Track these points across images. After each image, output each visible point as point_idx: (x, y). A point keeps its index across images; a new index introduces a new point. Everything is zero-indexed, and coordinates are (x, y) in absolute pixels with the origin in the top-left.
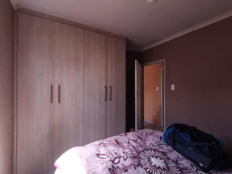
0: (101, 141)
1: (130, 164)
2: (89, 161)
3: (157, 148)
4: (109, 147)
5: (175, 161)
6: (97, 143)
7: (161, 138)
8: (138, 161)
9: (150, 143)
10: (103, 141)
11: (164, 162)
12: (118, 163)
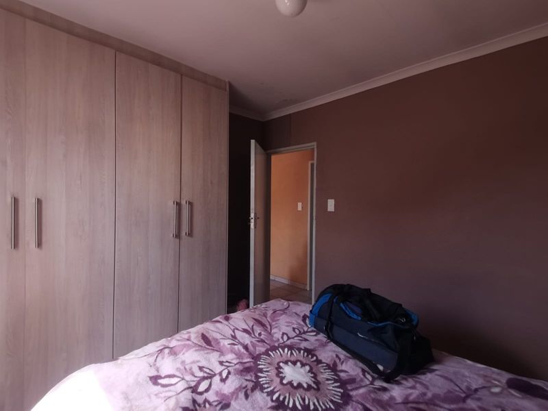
0: (163, 342)
1: (237, 389)
2: (131, 397)
3: (296, 342)
4: (184, 354)
5: (331, 366)
6: (152, 347)
7: (304, 318)
8: (253, 379)
9: (281, 333)
10: (170, 341)
11: (309, 372)
12: (207, 390)
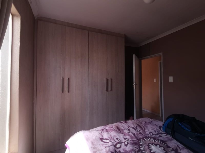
0: (103, 127)
1: (131, 150)
2: (94, 144)
3: (156, 137)
4: (111, 132)
6: (100, 128)
7: (160, 127)
8: (138, 147)
9: (149, 132)
10: (106, 127)
11: (163, 150)
12: (120, 147)
